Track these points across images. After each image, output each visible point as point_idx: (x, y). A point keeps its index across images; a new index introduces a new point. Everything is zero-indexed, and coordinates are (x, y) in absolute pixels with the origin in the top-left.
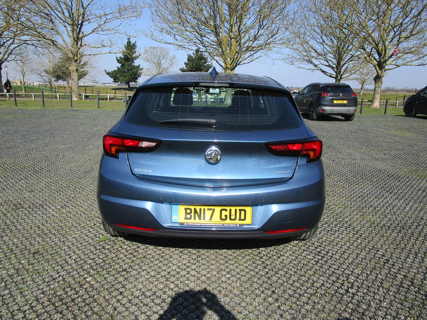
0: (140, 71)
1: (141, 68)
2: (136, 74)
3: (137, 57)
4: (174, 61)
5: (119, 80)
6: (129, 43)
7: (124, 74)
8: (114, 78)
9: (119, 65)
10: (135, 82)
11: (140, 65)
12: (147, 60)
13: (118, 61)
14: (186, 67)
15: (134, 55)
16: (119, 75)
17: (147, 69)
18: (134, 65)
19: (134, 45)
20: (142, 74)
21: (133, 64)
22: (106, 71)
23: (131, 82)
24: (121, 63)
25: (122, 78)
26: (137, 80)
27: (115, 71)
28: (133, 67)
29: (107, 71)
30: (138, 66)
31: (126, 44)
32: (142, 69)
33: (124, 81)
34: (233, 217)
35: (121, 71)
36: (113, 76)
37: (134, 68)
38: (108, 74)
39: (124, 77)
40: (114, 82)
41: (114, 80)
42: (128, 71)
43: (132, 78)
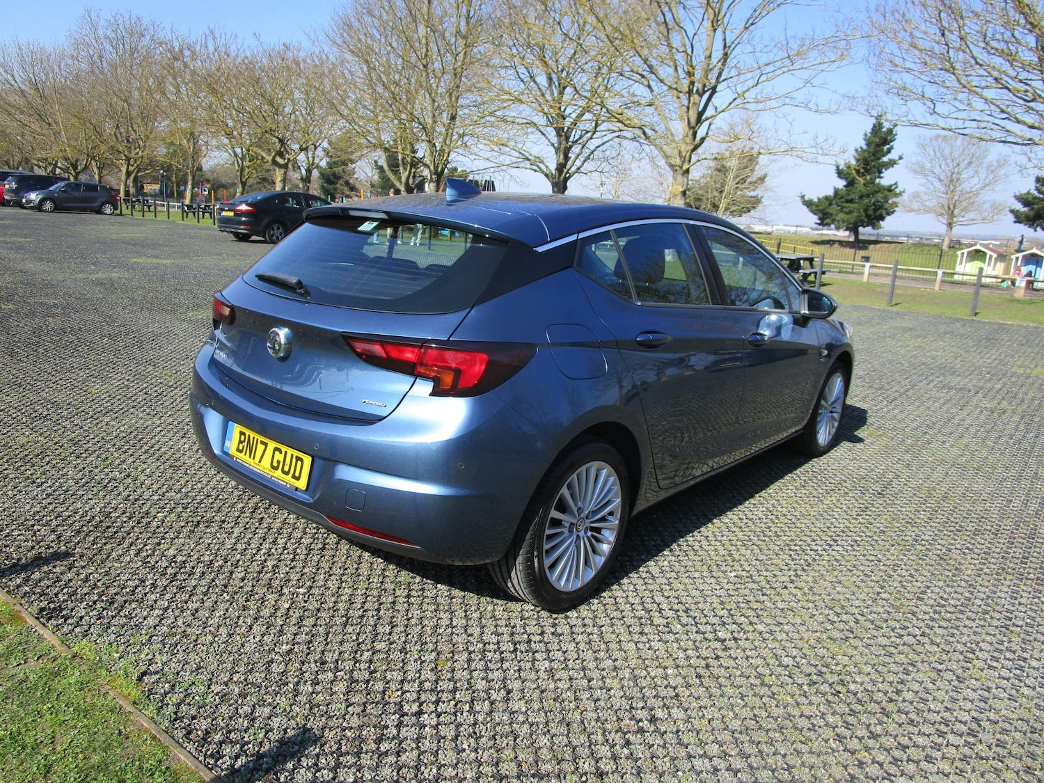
0: (895, 199)
1: (897, 191)
2: (881, 207)
3: (892, 163)
4: (1002, 172)
5: (834, 220)
6: (877, 128)
7: (847, 205)
8: (821, 216)
9: (841, 184)
10: (874, 228)
11: (896, 184)
12: (920, 170)
13: (840, 174)
14: (1037, 189)
15: (885, 159)
16: (834, 209)
17: (916, 195)
18: (879, 184)
19: (890, 131)
20: (896, 206)
21: (878, 180)
22: (803, 197)
23: (864, 227)
24: (846, 179)
25: (841, 216)
26: (881, 222)
27: (827, 198)
28: (876, 189)
29: (806, 198)
30: (891, 186)
31: (869, 130)
32: (900, 194)
33: (845, 224)
34: (286, 469)
35: (842, 198)
36: (820, 210)
37: (877, 192)
38: (808, 204)
39: (846, 213)
40: (820, 224)
41: (820, 219)
42: (861, 197)
43: (868, 216)
